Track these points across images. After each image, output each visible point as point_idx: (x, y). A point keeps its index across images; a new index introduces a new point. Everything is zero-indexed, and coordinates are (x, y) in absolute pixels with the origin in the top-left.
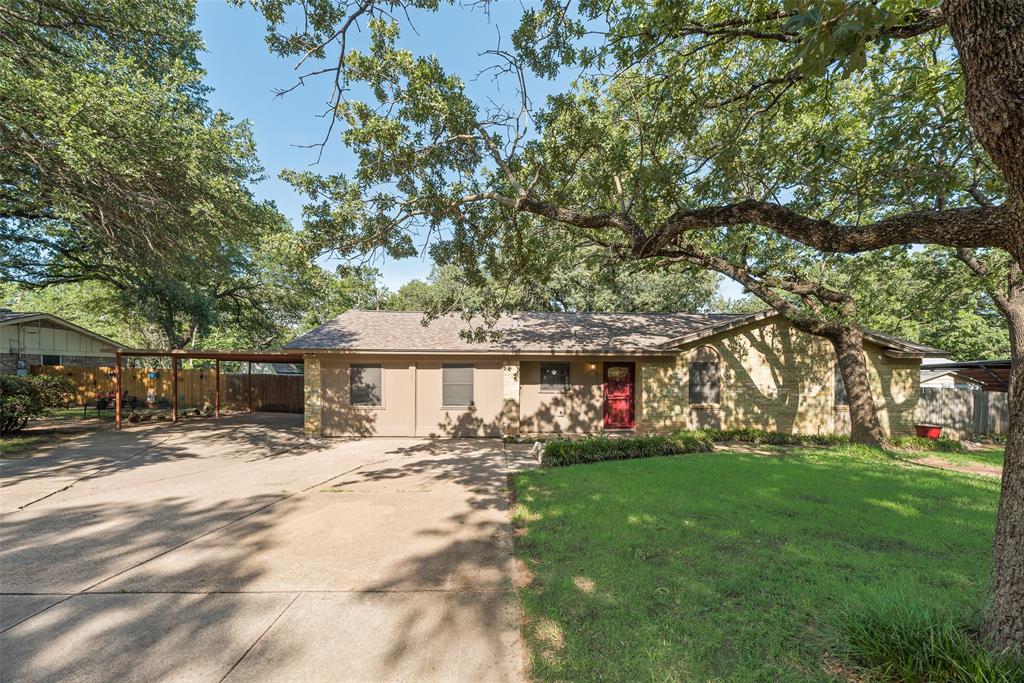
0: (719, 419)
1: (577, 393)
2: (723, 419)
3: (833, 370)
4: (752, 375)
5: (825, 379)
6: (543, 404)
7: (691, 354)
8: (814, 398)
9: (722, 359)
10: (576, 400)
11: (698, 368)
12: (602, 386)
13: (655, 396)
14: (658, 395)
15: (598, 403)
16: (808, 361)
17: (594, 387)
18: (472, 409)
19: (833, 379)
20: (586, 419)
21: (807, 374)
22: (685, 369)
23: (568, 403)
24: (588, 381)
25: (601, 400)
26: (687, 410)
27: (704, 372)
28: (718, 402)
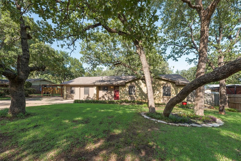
0: (135, 99)
1: (109, 93)
2: (136, 99)
3: (162, 88)
4: (142, 89)
5: (160, 90)
6: (103, 95)
7: (129, 85)
8: (158, 94)
9: (136, 85)
10: (109, 94)
11: (131, 87)
12: (114, 91)
13: (121, 93)
14: (122, 93)
15: (113, 95)
16: (156, 86)
17: (112, 91)
18: (89, 95)
19: (162, 90)
20: (111, 98)
21: (156, 89)
22: (128, 88)
23: (108, 95)
24: (111, 90)
25: (114, 94)
26: (128, 96)
27: (132, 88)
28: (135, 95)
